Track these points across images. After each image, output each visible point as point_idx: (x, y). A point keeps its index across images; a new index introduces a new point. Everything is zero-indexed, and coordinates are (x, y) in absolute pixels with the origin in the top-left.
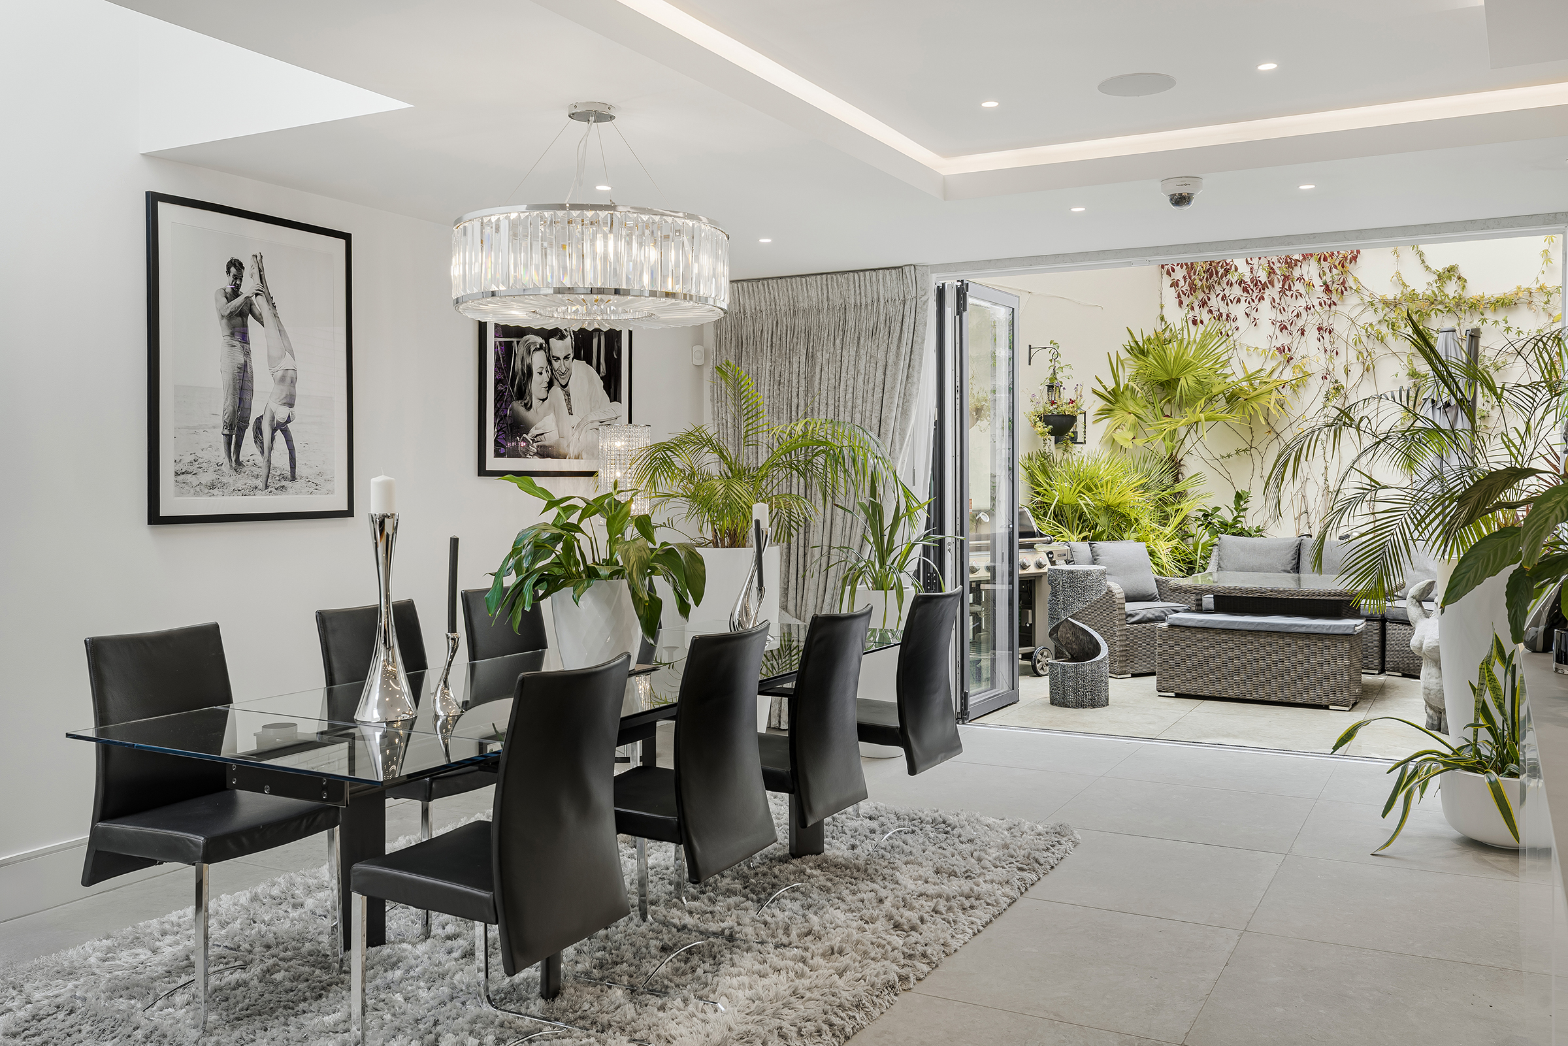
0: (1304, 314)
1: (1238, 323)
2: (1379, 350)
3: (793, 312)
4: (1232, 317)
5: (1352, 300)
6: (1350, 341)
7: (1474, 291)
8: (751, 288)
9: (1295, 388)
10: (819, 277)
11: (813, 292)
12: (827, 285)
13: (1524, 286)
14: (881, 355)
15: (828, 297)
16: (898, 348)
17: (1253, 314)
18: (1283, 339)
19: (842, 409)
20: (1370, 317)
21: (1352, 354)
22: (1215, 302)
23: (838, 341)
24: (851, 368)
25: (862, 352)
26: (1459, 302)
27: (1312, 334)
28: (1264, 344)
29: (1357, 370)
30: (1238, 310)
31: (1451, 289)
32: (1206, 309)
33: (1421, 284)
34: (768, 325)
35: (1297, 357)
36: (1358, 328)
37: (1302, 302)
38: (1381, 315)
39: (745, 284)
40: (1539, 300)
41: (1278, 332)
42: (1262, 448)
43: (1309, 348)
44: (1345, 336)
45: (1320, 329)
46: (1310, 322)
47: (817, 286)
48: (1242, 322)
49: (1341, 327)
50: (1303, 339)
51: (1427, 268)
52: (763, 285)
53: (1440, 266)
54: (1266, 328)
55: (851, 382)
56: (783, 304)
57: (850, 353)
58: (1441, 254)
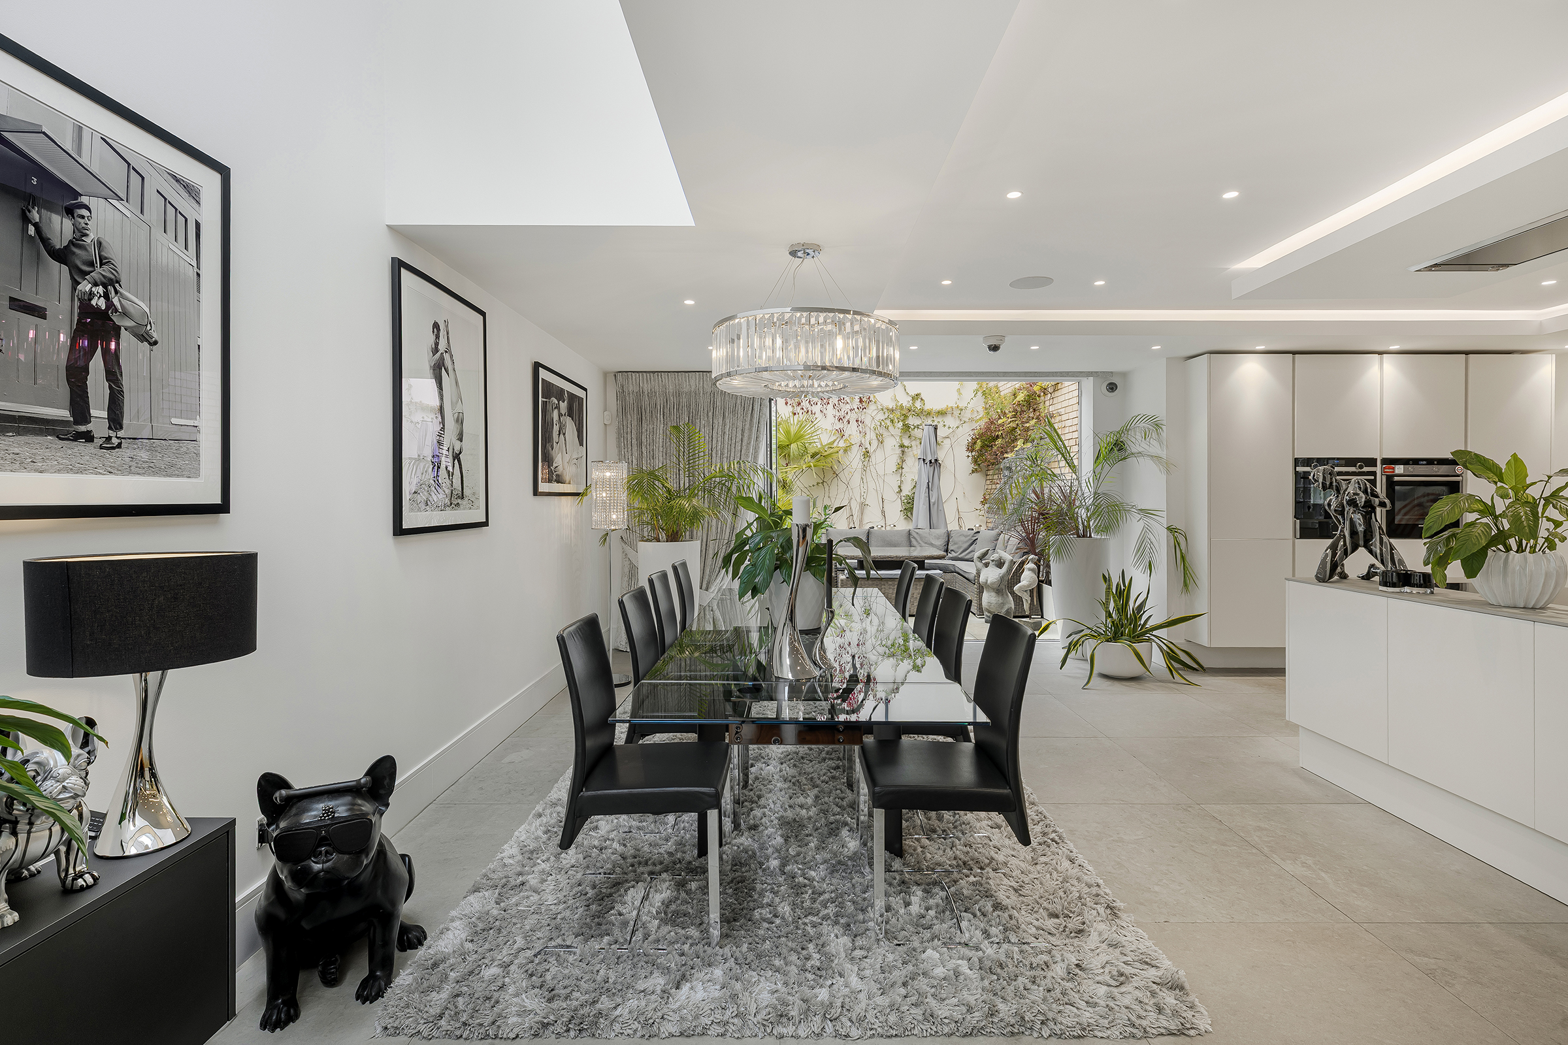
0: (849, 412)
1: (816, 416)
2: (885, 434)
3: (678, 394)
4: (813, 412)
5: (872, 407)
6: (872, 428)
7: (928, 407)
8: (649, 377)
9: (845, 451)
10: (697, 373)
11: (692, 383)
12: (703, 379)
13: (950, 405)
14: (740, 424)
15: (703, 386)
16: (751, 420)
17: (824, 411)
18: (839, 425)
19: (714, 455)
20: (881, 416)
21: (873, 436)
22: (805, 404)
23: (710, 414)
24: (720, 430)
25: (727, 421)
26: (922, 411)
27: (854, 424)
28: (830, 428)
29: (875, 443)
30: (816, 409)
31: (918, 404)
32: (800, 407)
33: (905, 401)
34: (660, 401)
35: (846, 435)
36: (876, 422)
37: (848, 406)
38: (887, 415)
39: (645, 374)
40: (956, 413)
41: (837, 421)
42: (829, 482)
43: (852, 430)
44: (869, 425)
45: (857, 421)
46: (852, 416)
47: (696, 378)
48: (818, 414)
49: (868, 421)
50: (849, 425)
51: (908, 394)
52: (658, 376)
53: (913, 393)
54: (830, 419)
55: (719, 439)
56: (671, 388)
57: (719, 421)
58: (914, 386)
